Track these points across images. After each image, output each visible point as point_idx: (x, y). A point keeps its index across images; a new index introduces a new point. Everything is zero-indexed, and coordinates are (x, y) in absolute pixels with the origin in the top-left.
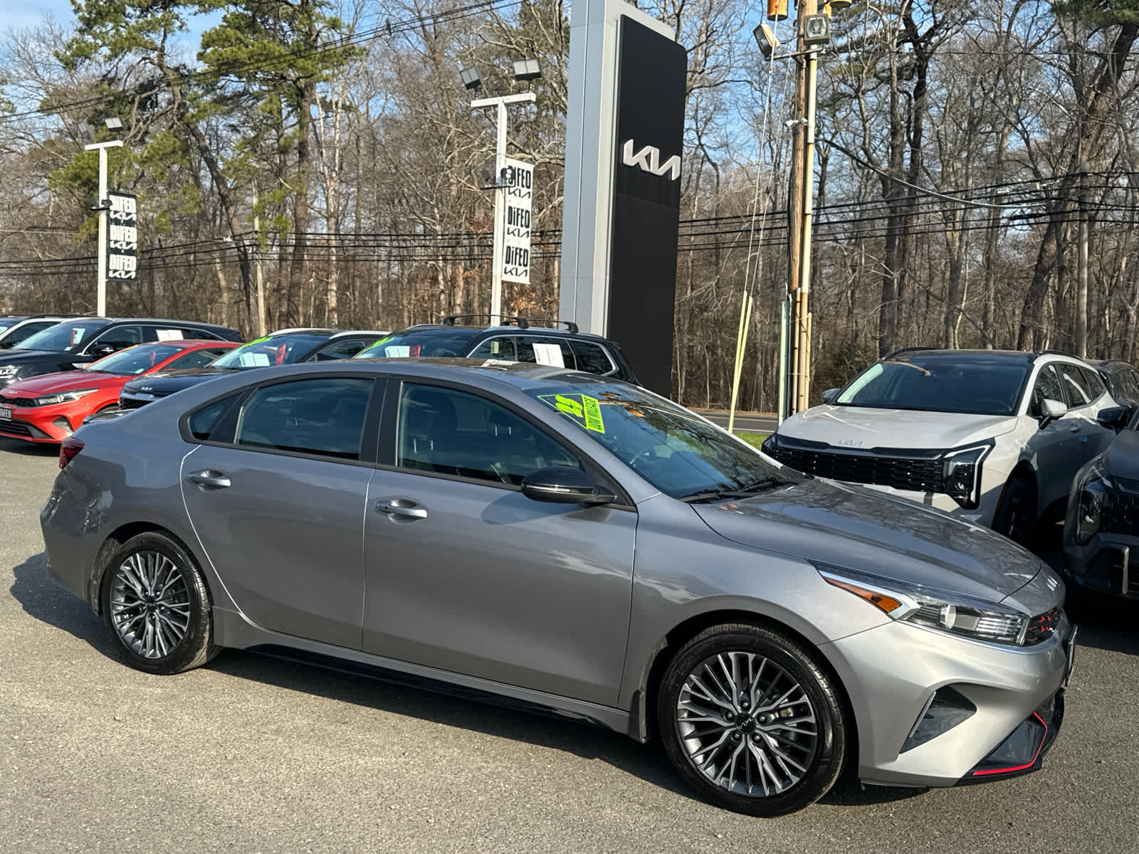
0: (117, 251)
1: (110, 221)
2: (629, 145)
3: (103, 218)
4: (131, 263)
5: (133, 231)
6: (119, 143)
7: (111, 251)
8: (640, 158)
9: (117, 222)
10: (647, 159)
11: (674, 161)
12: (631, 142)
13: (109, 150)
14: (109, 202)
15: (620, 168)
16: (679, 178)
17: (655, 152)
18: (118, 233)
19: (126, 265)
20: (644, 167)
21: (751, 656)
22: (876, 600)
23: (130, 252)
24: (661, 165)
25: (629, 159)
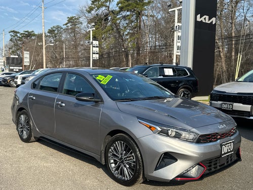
0: (94, 53)
1: (93, 47)
2: (199, 16)
3: (91, 46)
4: (97, 56)
5: (98, 48)
6: (94, 29)
7: (93, 53)
8: (202, 19)
9: (94, 47)
10: (205, 19)
11: (214, 19)
12: (199, 15)
13: (92, 30)
14: (92, 42)
15: (196, 22)
16: (215, 24)
17: (207, 17)
18: (95, 49)
19: (96, 56)
20: (204, 21)
21: (122, 142)
22: (150, 127)
23: (97, 53)
24: (209, 20)
25: (199, 19)
